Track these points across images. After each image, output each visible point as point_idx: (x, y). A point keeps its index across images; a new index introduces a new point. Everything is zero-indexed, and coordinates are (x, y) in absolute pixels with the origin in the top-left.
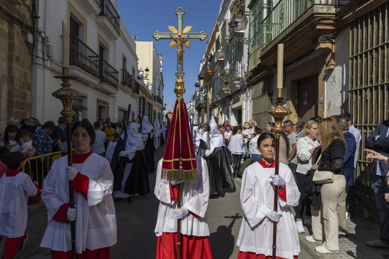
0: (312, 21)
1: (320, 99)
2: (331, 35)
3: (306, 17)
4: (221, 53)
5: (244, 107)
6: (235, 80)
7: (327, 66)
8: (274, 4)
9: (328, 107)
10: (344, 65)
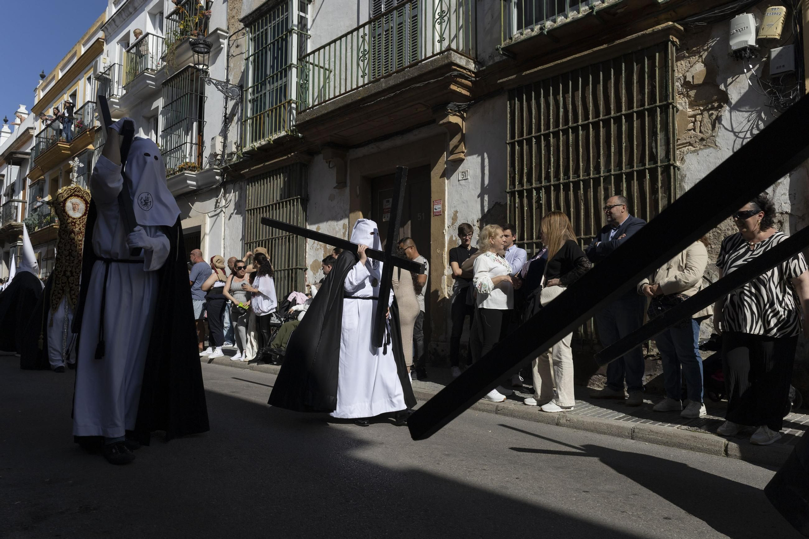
0: (448, 74)
1: (437, 207)
2: (464, 105)
3: (432, 66)
4: (118, 107)
5: (207, 229)
6: (185, 169)
7: (452, 153)
8: (310, 30)
9: (451, 221)
10: (486, 155)
